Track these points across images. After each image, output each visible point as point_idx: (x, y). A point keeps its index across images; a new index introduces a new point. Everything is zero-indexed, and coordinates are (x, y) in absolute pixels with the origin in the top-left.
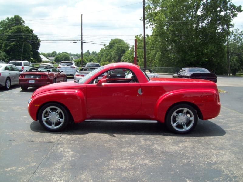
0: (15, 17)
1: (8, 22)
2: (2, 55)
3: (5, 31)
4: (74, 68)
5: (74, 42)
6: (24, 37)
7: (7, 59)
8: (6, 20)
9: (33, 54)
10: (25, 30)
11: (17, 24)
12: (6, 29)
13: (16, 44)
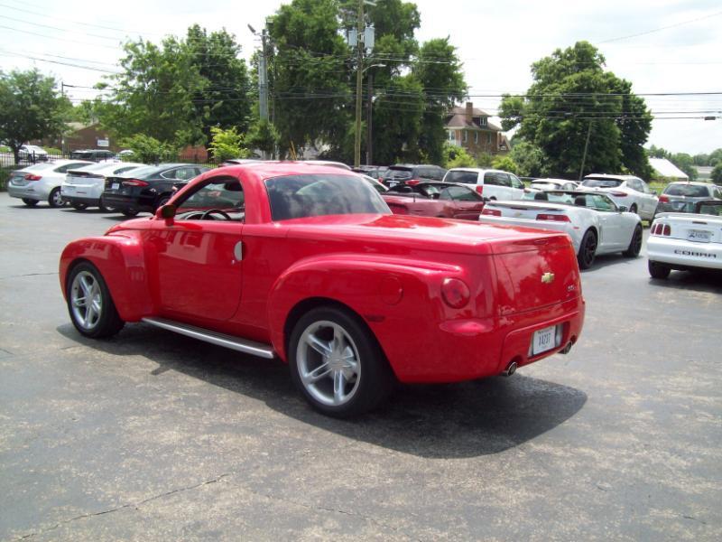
0: (578, 46)
1: (558, 63)
2: (532, 156)
3: (546, 88)
4: (624, 195)
5: (707, 119)
6: (598, 103)
7: (547, 169)
8: (554, 57)
9: (623, 155)
10: (602, 84)
11: (581, 67)
12: (549, 81)
13: (573, 125)
